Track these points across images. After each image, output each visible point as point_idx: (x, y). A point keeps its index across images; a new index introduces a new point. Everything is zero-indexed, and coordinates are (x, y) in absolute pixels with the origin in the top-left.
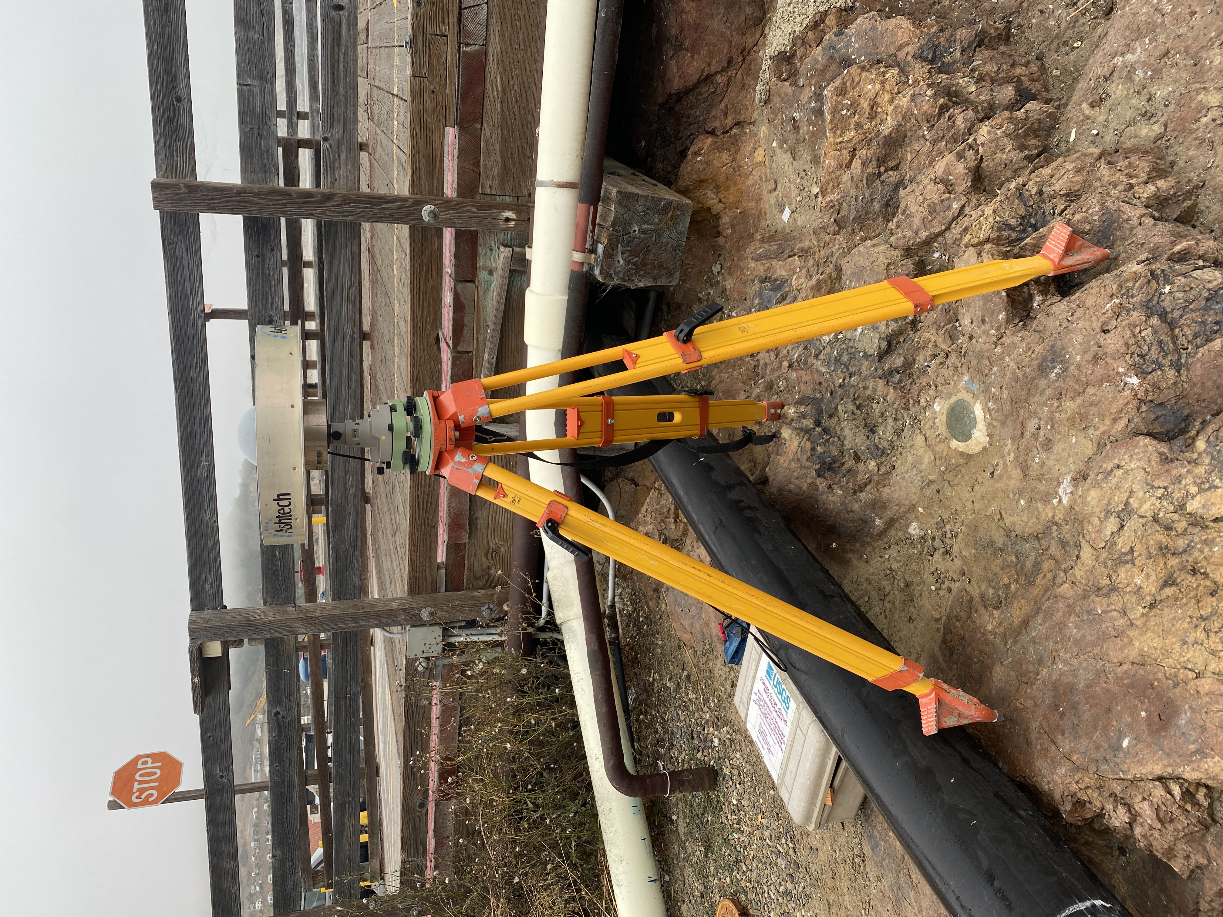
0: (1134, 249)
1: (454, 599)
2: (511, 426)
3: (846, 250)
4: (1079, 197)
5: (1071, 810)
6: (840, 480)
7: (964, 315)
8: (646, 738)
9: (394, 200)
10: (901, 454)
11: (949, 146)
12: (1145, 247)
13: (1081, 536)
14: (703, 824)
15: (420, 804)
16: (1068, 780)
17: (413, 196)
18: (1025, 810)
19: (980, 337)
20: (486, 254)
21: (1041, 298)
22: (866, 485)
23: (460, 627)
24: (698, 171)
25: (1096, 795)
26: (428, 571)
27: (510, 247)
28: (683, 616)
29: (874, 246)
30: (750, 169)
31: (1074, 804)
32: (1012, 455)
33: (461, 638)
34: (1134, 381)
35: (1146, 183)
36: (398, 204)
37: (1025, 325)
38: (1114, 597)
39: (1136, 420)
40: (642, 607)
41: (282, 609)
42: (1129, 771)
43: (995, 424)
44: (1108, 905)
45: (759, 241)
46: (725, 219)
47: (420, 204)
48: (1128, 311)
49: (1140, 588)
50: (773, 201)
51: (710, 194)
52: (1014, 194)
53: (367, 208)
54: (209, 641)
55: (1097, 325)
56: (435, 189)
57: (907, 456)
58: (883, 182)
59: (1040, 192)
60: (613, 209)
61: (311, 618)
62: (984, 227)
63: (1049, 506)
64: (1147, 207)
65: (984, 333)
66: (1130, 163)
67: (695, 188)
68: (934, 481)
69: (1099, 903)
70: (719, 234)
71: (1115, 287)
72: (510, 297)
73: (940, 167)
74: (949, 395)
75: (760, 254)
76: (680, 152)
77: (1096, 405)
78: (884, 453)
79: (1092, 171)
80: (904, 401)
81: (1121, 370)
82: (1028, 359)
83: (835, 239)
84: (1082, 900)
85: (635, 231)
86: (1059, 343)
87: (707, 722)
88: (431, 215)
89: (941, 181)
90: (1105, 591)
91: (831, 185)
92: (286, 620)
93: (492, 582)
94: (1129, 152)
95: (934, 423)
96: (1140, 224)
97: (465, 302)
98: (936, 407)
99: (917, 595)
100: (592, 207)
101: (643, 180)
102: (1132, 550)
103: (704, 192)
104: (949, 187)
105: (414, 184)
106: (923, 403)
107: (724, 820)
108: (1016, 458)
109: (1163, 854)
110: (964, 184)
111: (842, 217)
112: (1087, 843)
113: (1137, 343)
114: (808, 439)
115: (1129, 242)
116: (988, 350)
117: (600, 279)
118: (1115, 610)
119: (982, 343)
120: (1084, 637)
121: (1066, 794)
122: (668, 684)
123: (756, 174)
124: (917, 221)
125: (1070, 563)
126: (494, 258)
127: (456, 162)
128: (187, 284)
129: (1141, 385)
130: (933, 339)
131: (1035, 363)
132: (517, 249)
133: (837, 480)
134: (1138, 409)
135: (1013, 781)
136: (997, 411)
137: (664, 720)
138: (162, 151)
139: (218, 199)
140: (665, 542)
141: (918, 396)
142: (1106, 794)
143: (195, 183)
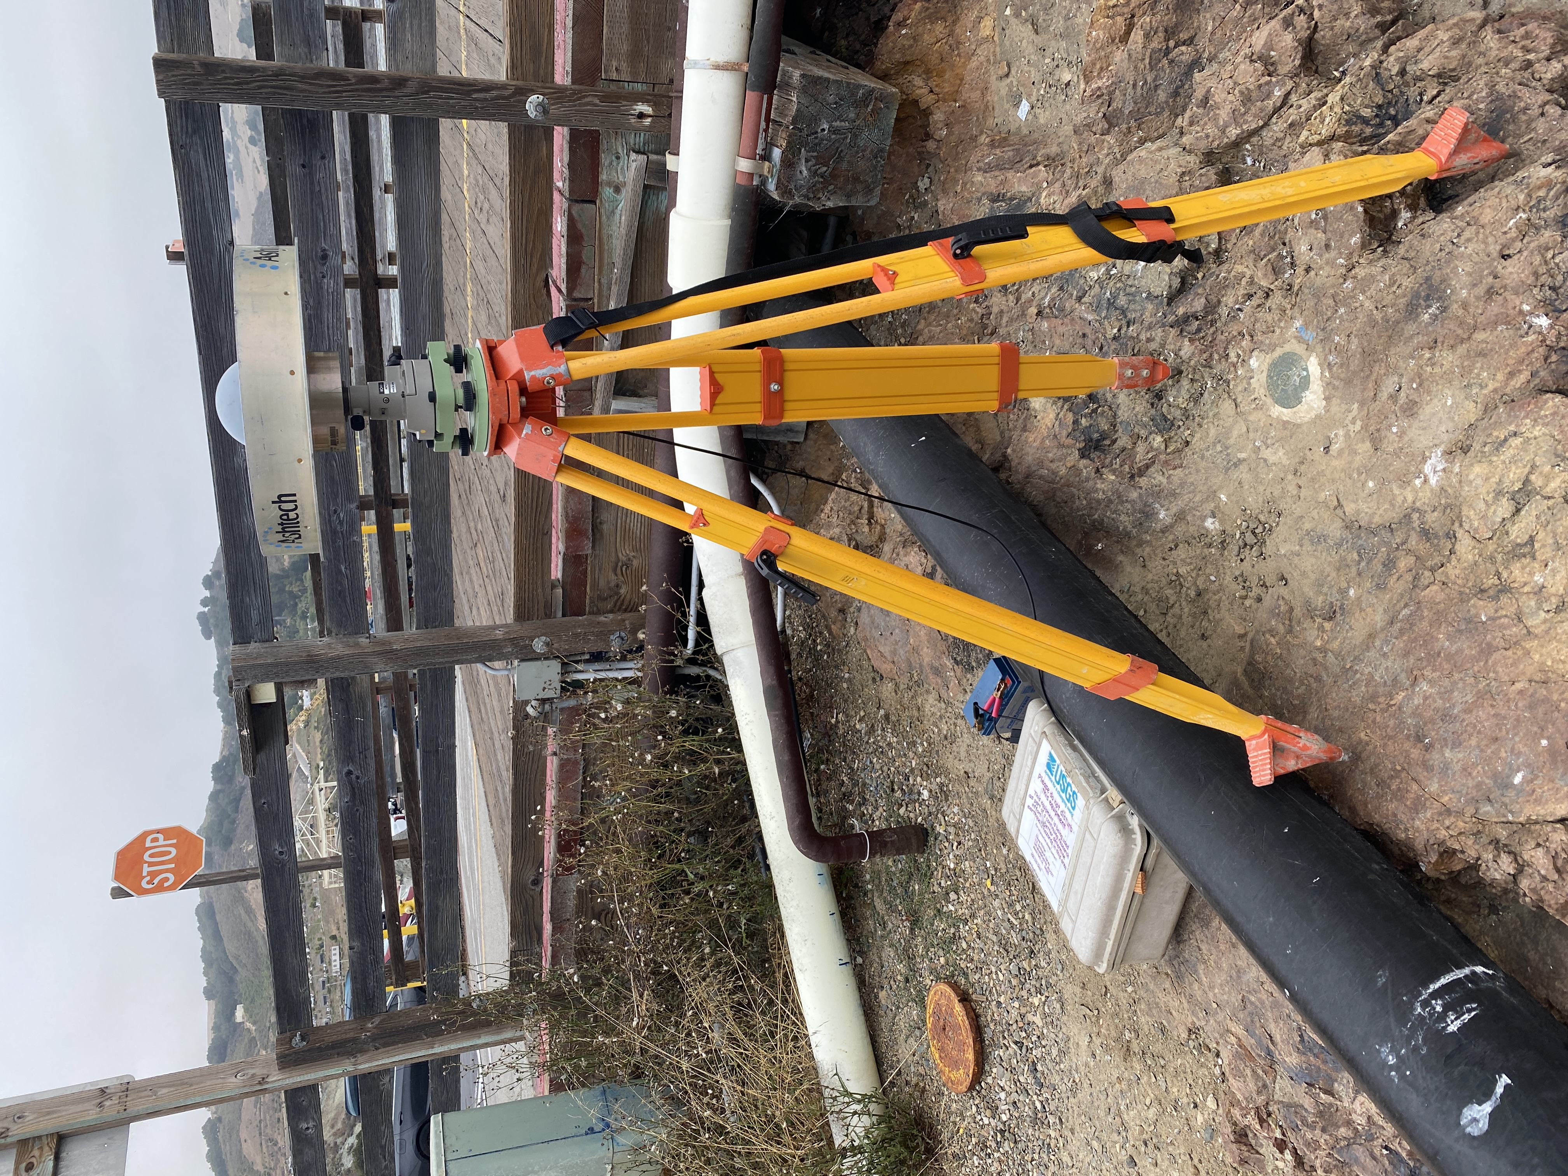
0: (1532, 148)
1: (574, 626)
2: (645, 400)
3: (1118, 156)
4: (1456, 79)
5: (1437, 861)
6: (1111, 462)
7: (1300, 239)
8: (827, 792)
9: (487, 87)
10: (1200, 425)
11: (1267, 10)
12: (1548, 145)
13: (1457, 524)
14: (908, 895)
15: (533, 881)
16: (1436, 825)
17: (513, 83)
18: (1378, 863)
19: (1321, 268)
20: (611, 163)
21: (1409, 215)
22: (1147, 467)
23: (587, 661)
24: (903, 49)
25: (1470, 842)
26: (540, 590)
27: (644, 153)
28: (883, 641)
29: (1160, 149)
30: (974, 47)
31: (1441, 855)
32: (1359, 423)
33: (589, 674)
34: (1543, 322)
35: (1548, 60)
36: (495, 93)
37: (1385, 251)
38: (1504, 599)
39: (1542, 374)
40: (821, 633)
41: (351, 640)
42: (1521, 812)
43: (1336, 383)
44: (1491, 972)
45: (987, 145)
46: (938, 116)
47: (523, 93)
48: (1538, 229)
49: (1543, 587)
50: (1004, 92)
51: (918, 82)
52: (1367, 75)
53: (452, 98)
54: (259, 682)
55: (1494, 249)
56: (541, 72)
57: (1208, 428)
58: (1171, 62)
59: (1403, 72)
60: (794, 99)
61: (392, 651)
62: (1327, 120)
63: (1409, 489)
64: (1550, 91)
65: (1327, 263)
66: (1527, 32)
67: (897, 73)
68: (1244, 460)
69: (1479, 969)
70: (928, 136)
71: (1522, 197)
72: (643, 223)
73: (1259, 39)
74: (1272, 348)
75: (989, 164)
76: (875, 22)
77: (1485, 356)
78: (1173, 425)
79: (1474, 42)
80: (1205, 356)
81: (1526, 308)
82: (1391, 296)
83: (1103, 141)
84: (1460, 967)
85: (823, 130)
86: (1438, 273)
87: (912, 770)
88: (540, 109)
89: (1259, 58)
90: (1491, 592)
91: (1098, 66)
92: (359, 654)
93: (622, 604)
94: (1525, 18)
95: (1249, 384)
96: (1542, 114)
97: (583, 230)
98: (1253, 363)
99: (1213, 606)
100: (766, 97)
101: (829, 61)
102: (1532, 539)
103: (910, 78)
104: (1269, 66)
105: (514, 65)
106: (1233, 358)
107: (936, 888)
108: (1365, 427)
109: (1557, 910)
110: (1290, 62)
111: (1114, 110)
112: (1448, 901)
113: (1548, 271)
114: (1070, 410)
115: (1526, 139)
116: (1333, 286)
117: (775, 196)
118: (1506, 616)
119: (1324, 276)
120: (1460, 651)
121: (1431, 842)
122: (858, 726)
123: (983, 52)
124: (1224, 114)
125: (1437, 560)
126: (622, 169)
127: (570, 34)
128: (208, 205)
129: (1551, 327)
130: (1248, 273)
131: (1403, 301)
132: (653, 157)
133: (1108, 461)
134: (1546, 359)
135: (1356, 829)
136: (1342, 366)
137: (853, 769)
138: (164, 13)
139: (248, 83)
140: (857, 547)
141: (1226, 348)
142: (1485, 840)
143: (211, 59)
